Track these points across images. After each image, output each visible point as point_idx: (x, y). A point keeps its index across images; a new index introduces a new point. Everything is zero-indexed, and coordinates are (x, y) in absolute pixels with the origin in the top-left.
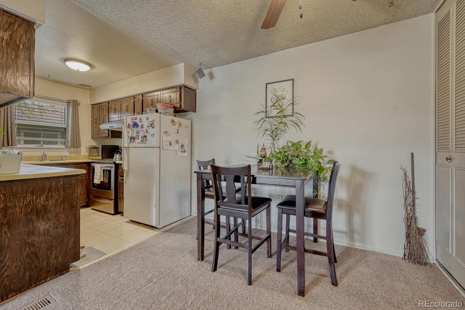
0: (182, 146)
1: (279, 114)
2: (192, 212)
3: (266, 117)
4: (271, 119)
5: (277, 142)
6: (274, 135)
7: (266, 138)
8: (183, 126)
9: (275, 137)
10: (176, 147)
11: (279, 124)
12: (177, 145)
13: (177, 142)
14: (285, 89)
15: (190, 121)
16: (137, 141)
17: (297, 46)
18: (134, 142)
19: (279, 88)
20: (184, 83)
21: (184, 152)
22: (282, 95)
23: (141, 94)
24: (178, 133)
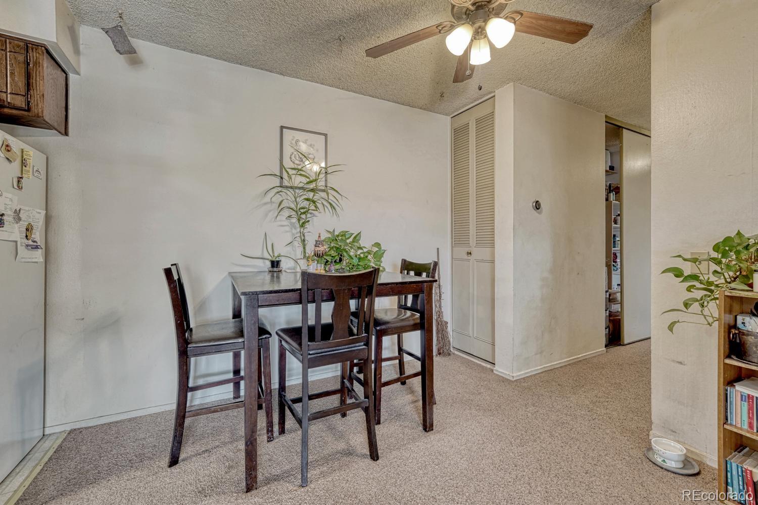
3: (282, 186)
4: (291, 191)
7: (280, 223)
10: (16, 232)
12: (16, 225)
13: (17, 214)
14: (314, 145)
15: (45, 157)
17: (332, 86)
19: (304, 141)
20: (54, 40)
21: (34, 247)
22: (310, 154)
24: (20, 188)
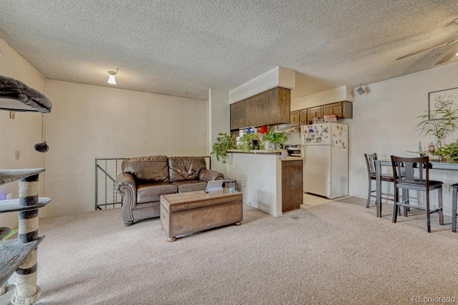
0: (343, 144)
1: (448, 117)
2: (349, 193)
3: (429, 120)
4: (436, 122)
5: (443, 140)
6: (439, 134)
7: (429, 137)
8: (343, 130)
9: (441, 136)
10: (340, 145)
11: (445, 125)
12: (340, 143)
13: (340, 141)
14: (452, 95)
15: (348, 125)
16: (312, 141)
18: (309, 142)
19: (444, 95)
20: (346, 99)
21: (345, 148)
22: (448, 101)
23: (306, 109)
24: (341, 135)
